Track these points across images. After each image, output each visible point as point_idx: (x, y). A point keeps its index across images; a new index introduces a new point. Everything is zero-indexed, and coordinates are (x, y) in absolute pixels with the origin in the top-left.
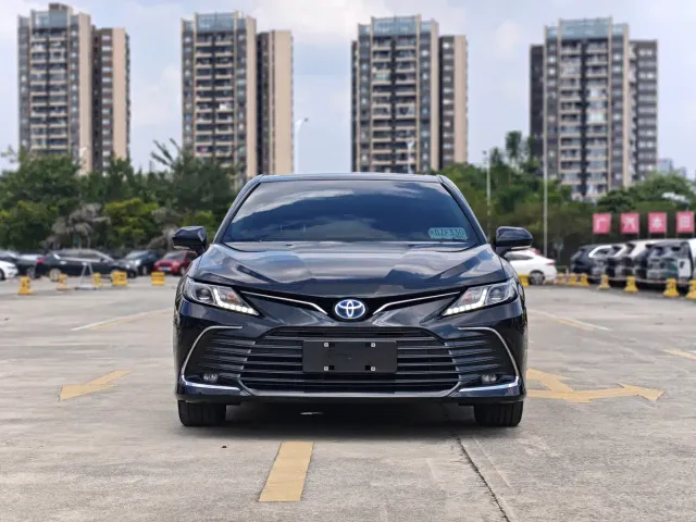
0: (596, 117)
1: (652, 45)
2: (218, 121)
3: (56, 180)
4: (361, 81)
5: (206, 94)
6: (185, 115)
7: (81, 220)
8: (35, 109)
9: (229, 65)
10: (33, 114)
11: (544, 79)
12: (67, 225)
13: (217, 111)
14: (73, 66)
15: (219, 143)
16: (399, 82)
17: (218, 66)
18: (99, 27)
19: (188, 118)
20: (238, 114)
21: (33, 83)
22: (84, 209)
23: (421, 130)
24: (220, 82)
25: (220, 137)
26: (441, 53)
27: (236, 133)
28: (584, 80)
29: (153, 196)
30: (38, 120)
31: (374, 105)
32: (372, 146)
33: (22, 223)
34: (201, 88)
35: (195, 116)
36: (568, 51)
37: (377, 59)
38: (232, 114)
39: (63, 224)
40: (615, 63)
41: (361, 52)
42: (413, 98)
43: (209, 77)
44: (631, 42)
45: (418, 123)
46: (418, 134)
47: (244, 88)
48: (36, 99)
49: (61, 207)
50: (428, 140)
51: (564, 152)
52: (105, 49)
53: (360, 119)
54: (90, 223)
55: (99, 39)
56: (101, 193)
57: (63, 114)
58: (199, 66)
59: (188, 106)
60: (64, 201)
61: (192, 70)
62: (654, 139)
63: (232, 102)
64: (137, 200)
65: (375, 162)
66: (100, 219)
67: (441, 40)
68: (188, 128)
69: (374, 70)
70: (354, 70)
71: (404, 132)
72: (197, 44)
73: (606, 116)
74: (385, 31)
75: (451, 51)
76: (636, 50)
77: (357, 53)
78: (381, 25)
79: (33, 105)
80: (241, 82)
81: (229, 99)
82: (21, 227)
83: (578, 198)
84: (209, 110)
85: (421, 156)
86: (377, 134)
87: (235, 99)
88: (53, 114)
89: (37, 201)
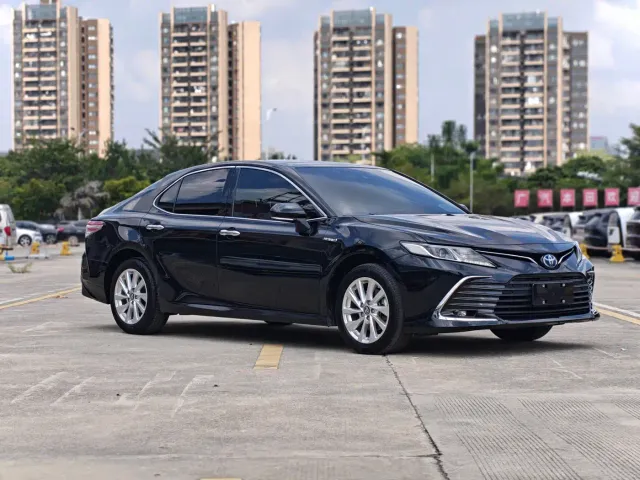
0: (533, 101)
1: (583, 36)
2: (193, 104)
3: (62, 161)
4: (322, 69)
5: (182, 80)
6: (163, 98)
7: (85, 195)
8: (27, 92)
9: (203, 53)
10: (26, 98)
11: (487, 67)
12: (73, 199)
13: (192, 94)
14: (63, 55)
15: (193, 124)
16: (356, 69)
17: (193, 54)
18: (85, 19)
19: (166, 101)
20: (211, 98)
21: (26, 69)
22: (87, 186)
23: (376, 112)
24: (195, 69)
25: (195, 119)
26: (394, 42)
27: (209, 114)
28: (523, 68)
29: (145, 174)
30: (30, 103)
31: (335, 90)
32: (331, 127)
33: (33, 198)
34: (178, 74)
35: (172, 99)
36: (508, 41)
37: (337, 48)
38: (205, 97)
39: (70, 198)
40: (550, 53)
41: (322, 43)
42: (368, 84)
43: (185, 64)
44: (565, 33)
45: (373, 105)
46: (373, 115)
47: (216, 74)
48: (29, 84)
49: (66, 183)
50: (382, 121)
51: (504, 132)
52: (91, 38)
53: (322, 102)
54: (93, 198)
55: (86, 29)
56: (100, 172)
57: (53, 97)
58: (176, 54)
59: (166, 90)
60: (69, 179)
61: (169, 58)
62: (585, 121)
63: (206, 87)
64: (132, 178)
65: (336, 141)
66: (100, 195)
67: (395, 31)
68: (166, 110)
69: (334, 58)
70: (316, 58)
71: (361, 114)
72: (174, 35)
73: (542, 99)
74: (344, 23)
75: (403, 41)
76: (570, 40)
77: (319, 42)
78: (341, 18)
79: (26, 89)
80: (214, 69)
81: (204, 84)
82: (34, 201)
83: (516, 173)
84: (185, 94)
85: (376, 135)
86: (336, 116)
87: (209, 84)
88: (44, 98)
89: (46, 179)
